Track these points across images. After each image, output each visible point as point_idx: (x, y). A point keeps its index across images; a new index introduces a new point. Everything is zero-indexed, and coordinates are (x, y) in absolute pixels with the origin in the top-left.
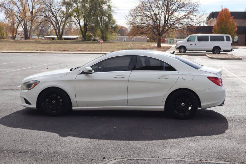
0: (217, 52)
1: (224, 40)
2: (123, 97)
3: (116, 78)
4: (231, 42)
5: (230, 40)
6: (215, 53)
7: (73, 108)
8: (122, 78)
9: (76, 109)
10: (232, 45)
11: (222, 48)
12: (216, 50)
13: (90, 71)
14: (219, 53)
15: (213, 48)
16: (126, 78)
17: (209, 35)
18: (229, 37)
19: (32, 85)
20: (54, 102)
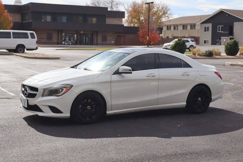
0: (21, 50)
1: (28, 38)
2: (155, 97)
3: (148, 76)
4: (36, 39)
5: (34, 38)
6: (19, 53)
7: (108, 112)
8: (153, 76)
9: (110, 113)
10: (37, 42)
11: (27, 46)
12: (20, 49)
13: (130, 70)
14: (23, 52)
15: (16, 46)
16: (157, 77)
17: (12, 31)
18: (33, 34)
19: (63, 90)
20: (89, 107)
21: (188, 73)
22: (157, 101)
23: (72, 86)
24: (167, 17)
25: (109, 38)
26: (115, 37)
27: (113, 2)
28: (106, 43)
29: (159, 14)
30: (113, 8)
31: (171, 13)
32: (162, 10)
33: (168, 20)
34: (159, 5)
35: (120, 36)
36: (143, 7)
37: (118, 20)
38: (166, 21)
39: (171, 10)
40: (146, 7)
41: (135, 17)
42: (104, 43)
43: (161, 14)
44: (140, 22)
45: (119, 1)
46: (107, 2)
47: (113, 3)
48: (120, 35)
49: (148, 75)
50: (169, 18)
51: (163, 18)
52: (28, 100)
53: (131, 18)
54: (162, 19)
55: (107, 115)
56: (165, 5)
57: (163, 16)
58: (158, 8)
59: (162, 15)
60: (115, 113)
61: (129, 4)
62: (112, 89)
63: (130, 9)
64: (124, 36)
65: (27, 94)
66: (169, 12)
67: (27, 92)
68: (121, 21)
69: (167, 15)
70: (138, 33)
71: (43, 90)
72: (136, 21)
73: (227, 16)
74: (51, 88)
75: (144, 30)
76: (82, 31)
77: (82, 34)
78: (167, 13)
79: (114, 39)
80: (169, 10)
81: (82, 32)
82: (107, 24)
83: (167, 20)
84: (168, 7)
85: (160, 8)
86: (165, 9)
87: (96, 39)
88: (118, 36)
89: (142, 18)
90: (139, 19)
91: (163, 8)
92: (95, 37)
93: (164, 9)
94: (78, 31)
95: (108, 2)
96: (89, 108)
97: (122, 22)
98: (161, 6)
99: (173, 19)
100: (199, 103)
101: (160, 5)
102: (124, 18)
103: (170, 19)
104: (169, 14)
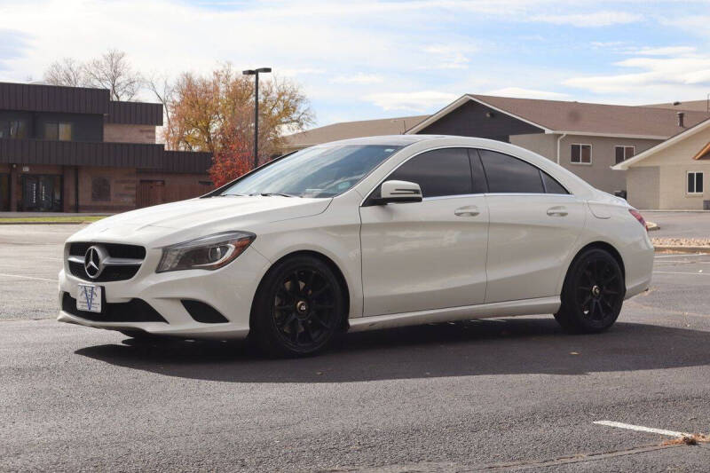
3: (458, 214)
7: (352, 322)
8: (473, 214)
9: (359, 325)
13: (416, 192)
16: (483, 217)
19: (227, 248)
20: (302, 304)
21: (564, 207)
22: (485, 292)
23: (252, 238)
24: (297, 121)
25: (115, 189)
26: (134, 185)
27: (120, 75)
28: (105, 204)
29: (270, 113)
30: (119, 94)
31: (309, 109)
32: (278, 99)
33: (300, 131)
34: (269, 84)
35: (151, 182)
36: (217, 89)
37: (142, 131)
38: (294, 136)
39: (308, 101)
40: (228, 91)
41: (194, 122)
42: (99, 203)
43: (275, 112)
44: (209, 138)
45: (138, 73)
46: (97, 76)
47: (119, 80)
48: (150, 179)
49: (460, 211)
50: (302, 124)
51: (284, 127)
52: (103, 289)
53: (181, 126)
54: (280, 129)
55: (349, 331)
56: (289, 86)
57: (284, 120)
58: (268, 95)
59: (280, 115)
60: (373, 324)
61: (172, 83)
62: (364, 250)
63: (177, 98)
64: (163, 183)
65: (100, 270)
66: (302, 107)
67: (97, 265)
68: (150, 134)
69: (295, 116)
70: (211, 171)
71: (160, 252)
72: (197, 135)
73: (488, 115)
74: (186, 243)
75: (228, 162)
76: (26, 165)
77: (25, 175)
78: (294, 108)
79: (134, 192)
80: (301, 99)
81: (26, 169)
82: (109, 144)
83: (295, 132)
84: (300, 90)
85: (274, 95)
86: (290, 98)
87: (73, 193)
88: (142, 181)
89: (215, 127)
90: (208, 128)
91: (283, 94)
92: (69, 185)
93: (287, 97)
94: (15, 166)
95: (102, 75)
96: (303, 308)
97: (154, 138)
98: (275, 89)
99: (314, 131)
100: (594, 301)
101: (273, 83)
102: (162, 124)
103: (305, 128)
104: (301, 111)
